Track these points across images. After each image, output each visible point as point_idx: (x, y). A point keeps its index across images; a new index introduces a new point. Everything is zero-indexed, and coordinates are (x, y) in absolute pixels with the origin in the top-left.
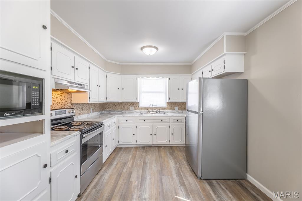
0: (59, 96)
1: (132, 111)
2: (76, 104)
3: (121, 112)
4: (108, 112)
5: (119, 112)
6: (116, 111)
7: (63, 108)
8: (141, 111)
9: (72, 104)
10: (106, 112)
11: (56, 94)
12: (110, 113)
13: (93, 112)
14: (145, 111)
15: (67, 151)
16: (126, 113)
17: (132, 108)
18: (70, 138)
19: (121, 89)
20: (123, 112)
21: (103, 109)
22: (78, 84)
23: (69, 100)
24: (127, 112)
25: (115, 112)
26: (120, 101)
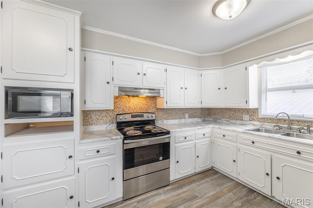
0: (141, 101)
1: (245, 123)
2: (161, 109)
3: (229, 121)
4: (214, 120)
5: (227, 121)
6: (223, 119)
7: (146, 112)
8: (263, 124)
9: (157, 109)
10: (211, 120)
11: (138, 100)
12: (216, 121)
13: (189, 117)
14: (271, 126)
15: (98, 151)
16: (236, 124)
17: (246, 117)
18: (105, 141)
19: (222, 88)
20: (231, 121)
21: (209, 116)
22: (149, 89)
23: (153, 105)
24: (238, 122)
25: (221, 121)
26: (223, 106)
